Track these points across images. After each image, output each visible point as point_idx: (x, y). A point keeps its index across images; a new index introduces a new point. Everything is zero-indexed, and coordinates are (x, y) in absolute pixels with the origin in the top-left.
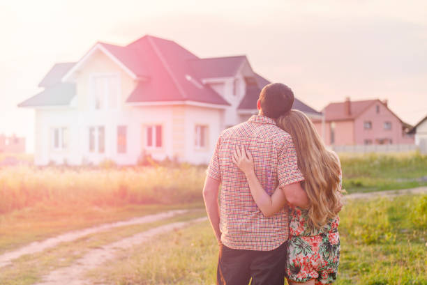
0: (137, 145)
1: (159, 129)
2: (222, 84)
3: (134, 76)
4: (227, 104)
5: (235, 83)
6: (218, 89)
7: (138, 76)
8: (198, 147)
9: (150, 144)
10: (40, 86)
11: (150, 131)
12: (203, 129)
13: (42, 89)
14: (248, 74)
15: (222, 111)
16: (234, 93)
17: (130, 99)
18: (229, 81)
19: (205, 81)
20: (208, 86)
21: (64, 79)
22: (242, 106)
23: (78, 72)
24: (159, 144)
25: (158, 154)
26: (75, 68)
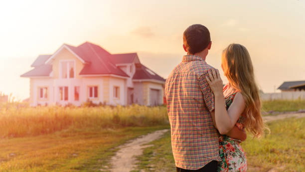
0: (84, 96)
1: (96, 88)
2: (125, 66)
3: (83, 62)
4: (128, 76)
5: (131, 67)
6: (123, 69)
7: (85, 61)
8: (115, 98)
9: (91, 95)
10: (32, 66)
11: (91, 89)
12: (117, 88)
13: (33, 68)
14: (137, 62)
15: (125, 80)
16: (131, 71)
17: (81, 73)
18: (129, 65)
19: (117, 65)
20: (118, 67)
21: (46, 63)
22: (134, 78)
23: (53, 59)
24: (96, 96)
25: (95, 101)
26: (52, 57)
